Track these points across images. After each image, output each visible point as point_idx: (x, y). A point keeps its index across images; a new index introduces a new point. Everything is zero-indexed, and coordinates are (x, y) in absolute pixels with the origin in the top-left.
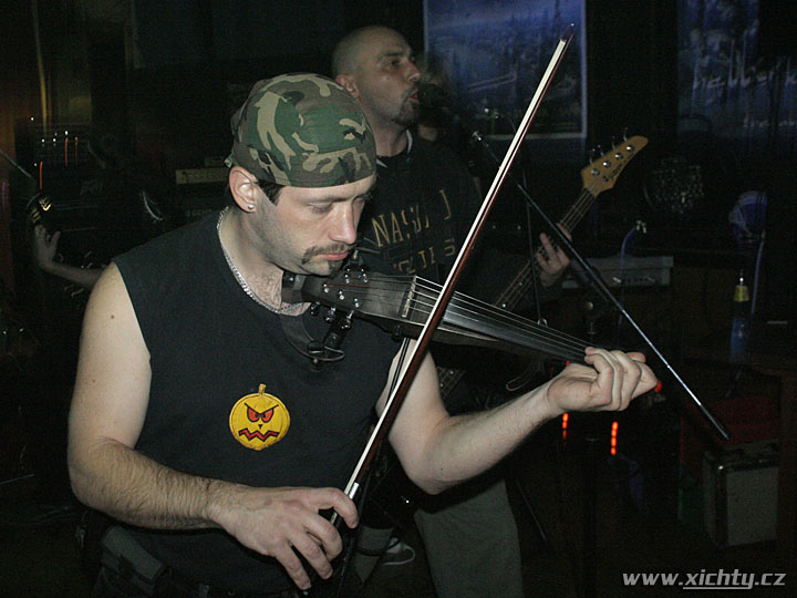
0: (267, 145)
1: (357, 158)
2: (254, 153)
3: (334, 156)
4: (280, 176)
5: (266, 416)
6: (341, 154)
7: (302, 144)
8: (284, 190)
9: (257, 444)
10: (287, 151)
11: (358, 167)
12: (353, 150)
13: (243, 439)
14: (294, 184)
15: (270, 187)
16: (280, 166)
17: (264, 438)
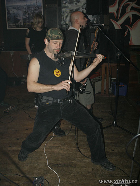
0: (49, 35)
1: (60, 36)
2: (47, 36)
3: (57, 36)
4: (50, 39)
5: (58, 72)
6: (58, 36)
7: (53, 34)
8: (50, 41)
9: (58, 76)
10: (51, 35)
11: (60, 38)
12: (59, 35)
13: (56, 76)
14: (51, 40)
15: (49, 41)
16: (50, 37)
17: (59, 75)
